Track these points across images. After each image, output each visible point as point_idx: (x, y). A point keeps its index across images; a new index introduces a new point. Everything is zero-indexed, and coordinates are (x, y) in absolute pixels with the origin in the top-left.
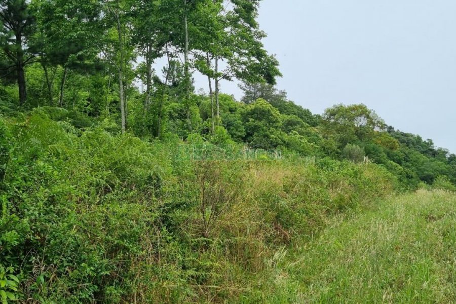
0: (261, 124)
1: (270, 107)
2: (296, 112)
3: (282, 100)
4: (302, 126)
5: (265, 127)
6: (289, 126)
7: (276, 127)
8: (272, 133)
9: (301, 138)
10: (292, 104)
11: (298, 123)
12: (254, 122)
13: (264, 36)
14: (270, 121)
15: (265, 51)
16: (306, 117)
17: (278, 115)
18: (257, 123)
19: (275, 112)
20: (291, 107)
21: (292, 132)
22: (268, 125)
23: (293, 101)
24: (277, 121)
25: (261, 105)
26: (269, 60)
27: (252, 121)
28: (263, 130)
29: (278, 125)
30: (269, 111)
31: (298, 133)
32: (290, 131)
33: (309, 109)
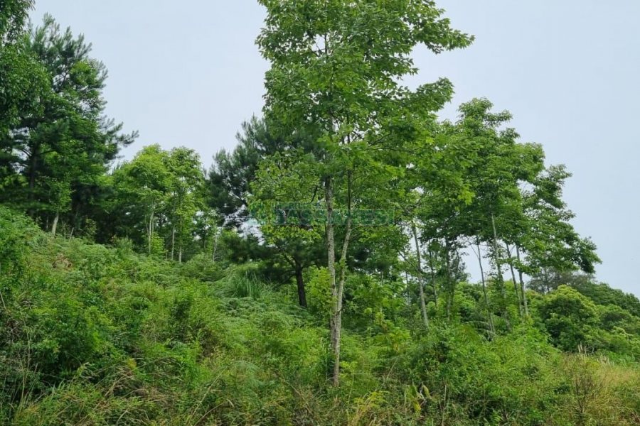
0: (569, 320)
1: (579, 296)
2: (613, 299)
3: (590, 283)
4: (629, 321)
5: (575, 324)
6: (609, 321)
7: (591, 324)
8: (586, 332)
9: (630, 338)
10: (605, 288)
11: (623, 316)
12: (559, 318)
13: (572, 216)
14: (581, 316)
15: (577, 234)
16: (630, 306)
17: (593, 307)
18: (563, 319)
19: (588, 303)
20: (604, 293)
21: (615, 329)
22: (579, 321)
23: (606, 283)
24: (592, 315)
25: (565, 294)
26: (583, 245)
27: (555, 317)
28: (573, 328)
29: (594, 320)
30: (578, 301)
31: (624, 331)
32: (611, 328)
33: (633, 293)
